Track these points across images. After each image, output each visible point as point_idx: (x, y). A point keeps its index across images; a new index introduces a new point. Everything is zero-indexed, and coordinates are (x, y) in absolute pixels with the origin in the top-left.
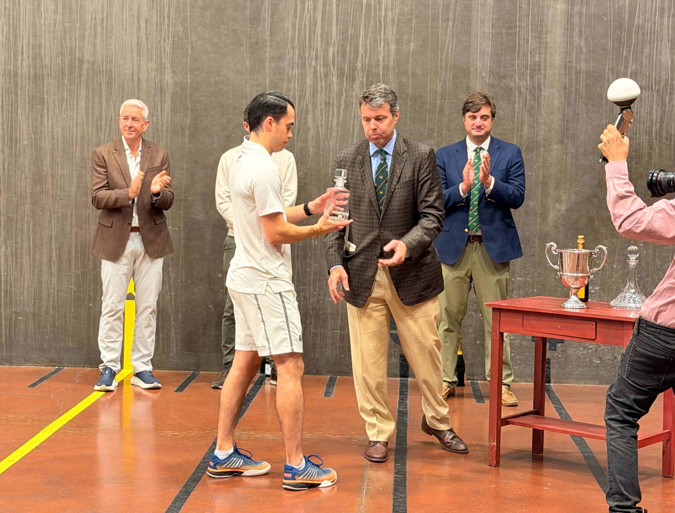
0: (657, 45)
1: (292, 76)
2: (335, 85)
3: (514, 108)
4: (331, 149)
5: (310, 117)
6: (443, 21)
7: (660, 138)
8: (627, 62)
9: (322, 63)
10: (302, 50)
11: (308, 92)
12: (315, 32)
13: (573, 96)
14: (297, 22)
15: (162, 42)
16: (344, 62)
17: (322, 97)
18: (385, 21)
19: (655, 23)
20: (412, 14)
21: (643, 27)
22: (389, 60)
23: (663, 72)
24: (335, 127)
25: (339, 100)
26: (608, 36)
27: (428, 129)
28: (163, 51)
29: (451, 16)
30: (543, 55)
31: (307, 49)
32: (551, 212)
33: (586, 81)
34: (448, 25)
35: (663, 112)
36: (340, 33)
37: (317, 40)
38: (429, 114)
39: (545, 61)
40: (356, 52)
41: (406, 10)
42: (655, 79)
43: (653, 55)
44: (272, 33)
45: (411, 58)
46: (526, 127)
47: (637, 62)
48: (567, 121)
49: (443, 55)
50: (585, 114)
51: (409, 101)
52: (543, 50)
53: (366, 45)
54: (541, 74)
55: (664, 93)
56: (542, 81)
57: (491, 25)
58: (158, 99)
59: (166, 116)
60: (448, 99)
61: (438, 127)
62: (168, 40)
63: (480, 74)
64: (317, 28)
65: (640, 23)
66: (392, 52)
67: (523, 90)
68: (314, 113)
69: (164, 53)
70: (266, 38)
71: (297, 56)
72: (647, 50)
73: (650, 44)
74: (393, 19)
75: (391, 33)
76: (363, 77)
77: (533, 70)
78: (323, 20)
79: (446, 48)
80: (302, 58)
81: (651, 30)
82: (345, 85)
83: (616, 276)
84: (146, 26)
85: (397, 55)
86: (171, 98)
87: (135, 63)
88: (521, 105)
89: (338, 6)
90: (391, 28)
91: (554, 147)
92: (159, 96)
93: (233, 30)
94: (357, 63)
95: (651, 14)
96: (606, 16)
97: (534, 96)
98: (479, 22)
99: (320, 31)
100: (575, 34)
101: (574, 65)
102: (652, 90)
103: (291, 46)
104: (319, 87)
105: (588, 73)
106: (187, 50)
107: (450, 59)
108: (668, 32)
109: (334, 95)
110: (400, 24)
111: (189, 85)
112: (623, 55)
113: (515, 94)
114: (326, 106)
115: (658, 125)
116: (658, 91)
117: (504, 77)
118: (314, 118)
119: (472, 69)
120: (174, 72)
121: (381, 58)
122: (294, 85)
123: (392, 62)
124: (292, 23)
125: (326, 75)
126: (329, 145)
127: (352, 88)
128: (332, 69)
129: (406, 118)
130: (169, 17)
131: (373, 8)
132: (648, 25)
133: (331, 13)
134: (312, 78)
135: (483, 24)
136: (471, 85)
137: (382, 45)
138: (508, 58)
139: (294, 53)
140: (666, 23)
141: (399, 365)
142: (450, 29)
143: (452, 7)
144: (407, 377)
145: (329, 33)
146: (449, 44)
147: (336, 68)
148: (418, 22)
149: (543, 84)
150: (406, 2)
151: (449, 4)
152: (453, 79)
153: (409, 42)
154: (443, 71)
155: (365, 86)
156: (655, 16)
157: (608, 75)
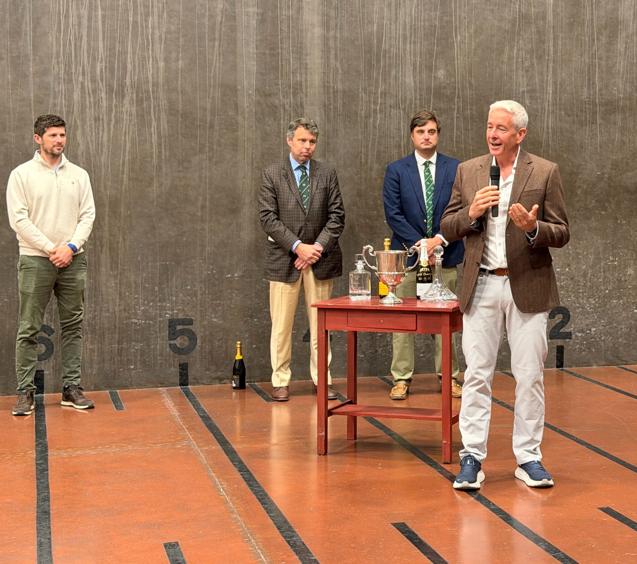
0: (402, 68)
1: (59, 91)
2: (104, 101)
3: (279, 124)
4: (103, 165)
5: (79, 132)
6: (209, 41)
8: (377, 83)
9: (89, 80)
10: (68, 65)
11: (75, 108)
13: (332, 114)
14: (62, 37)
16: (113, 78)
17: (91, 113)
18: (153, 39)
19: (399, 49)
20: (179, 32)
21: (390, 52)
22: (158, 78)
23: (408, 93)
24: (105, 143)
25: (109, 116)
26: (360, 59)
27: (200, 144)
29: (217, 36)
30: (304, 75)
31: (74, 64)
33: (343, 100)
34: (214, 45)
36: (107, 49)
37: (83, 55)
38: (200, 129)
39: (306, 81)
40: (125, 68)
41: (173, 29)
42: (401, 99)
43: (399, 77)
44: (35, 47)
45: (180, 76)
47: (385, 83)
48: (328, 136)
49: (210, 73)
50: (343, 129)
51: (180, 118)
52: (303, 71)
53: (134, 62)
54: (303, 93)
55: (410, 111)
56: (304, 99)
57: (255, 46)
60: (218, 115)
61: (209, 142)
63: (247, 92)
64: (83, 44)
65: (387, 48)
66: (161, 70)
67: (287, 107)
68: (83, 129)
70: (29, 53)
71: (63, 71)
72: (393, 73)
73: (396, 67)
74: (160, 37)
75: (159, 51)
76: (132, 93)
77: (295, 89)
78: (88, 35)
79: (214, 66)
80: (68, 73)
81: (396, 55)
82: (114, 101)
85: (166, 72)
88: (286, 122)
89: (103, 22)
90: (159, 46)
94: (125, 79)
95: (396, 40)
96: (358, 41)
97: (297, 113)
98: (244, 42)
99: (86, 46)
100: (331, 56)
101: (332, 85)
102: (399, 108)
103: (56, 61)
104: (88, 103)
105: (344, 92)
107: (217, 77)
108: (411, 56)
109: (104, 110)
110: (168, 42)
112: (373, 77)
113: (280, 111)
114: (96, 122)
115: (405, 140)
116: (404, 109)
117: (270, 95)
118: (83, 134)
119: (239, 87)
121: (150, 75)
122: (61, 99)
123: (161, 79)
124: (56, 38)
125: (94, 91)
126: (100, 161)
127: (122, 104)
128: (100, 84)
129: (178, 134)
131: (139, 25)
132: (393, 50)
133: (96, 29)
134: (80, 93)
135: (248, 45)
136: (239, 103)
137: (151, 62)
138: (272, 77)
139: (59, 68)
140: (408, 49)
141: (178, 374)
142: (216, 49)
143: (218, 26)
144: (187, 385)
145: (96, 49)
146: (216, 62)
147: (104, 84)
148: (185, 41)
149: (305, 102)
150: (172, 20)
151: (215, 24)
152: (221, 96)
153: (177, 60)
154: (212, 90)
155: (135, 101)
156: (399, 42)
157: (362, 94)
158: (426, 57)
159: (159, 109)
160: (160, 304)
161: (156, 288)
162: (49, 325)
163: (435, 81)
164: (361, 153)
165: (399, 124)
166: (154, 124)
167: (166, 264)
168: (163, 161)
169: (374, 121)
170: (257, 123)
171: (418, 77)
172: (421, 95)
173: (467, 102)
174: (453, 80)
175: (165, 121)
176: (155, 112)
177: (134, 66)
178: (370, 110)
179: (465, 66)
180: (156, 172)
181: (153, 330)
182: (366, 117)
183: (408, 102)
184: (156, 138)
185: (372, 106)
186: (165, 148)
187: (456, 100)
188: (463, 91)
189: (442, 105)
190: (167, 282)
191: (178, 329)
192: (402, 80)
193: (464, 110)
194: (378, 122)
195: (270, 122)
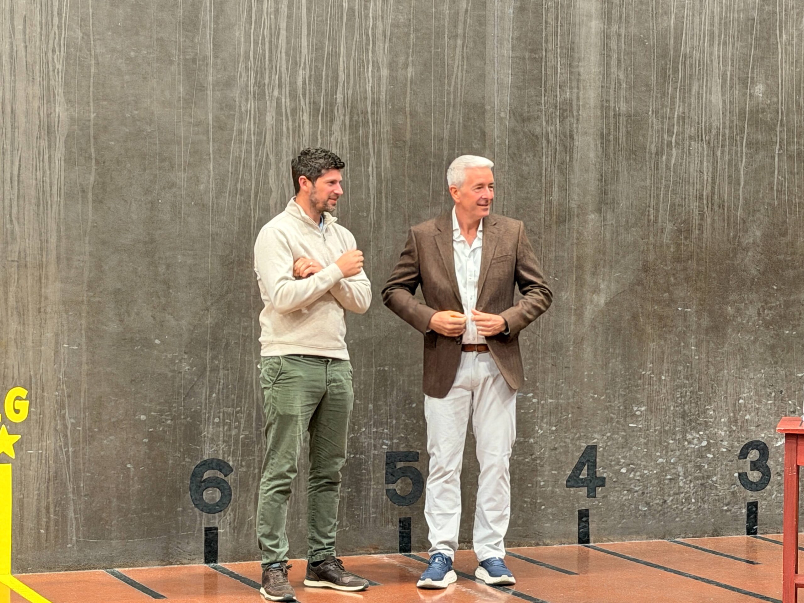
0: (707, 80)
1: (247, 111)
2: (307, 127)
3: (540, 163)
5: (272, 173)
6: (449, 38)
7: (713, 204)
8: (673, 103)
9: (288, 95)
10: (260, 73)
11: (268, 136)
12: (277, 47)
13: (612, 147)
14: (252, 32)
15: (50, 54)
16: (319, 92)
17: (289, 144)
18: (374, 35)
19: (704, 52)
20: (410, 25)
21: (691, 57)
22: (379, 92)
23: (714, 118)
26: (651, 66)
27: (433, 192)
28: (51, 68)
29: (460, 31)
30: (575, 90)
31: (267, 71)
32: (588, 307)
33: (627, 128)
34: (456, 43)
35: (715, 168)
36: (312, 50)
37: (281, 58)
38: (434, 169)
39: (578, 98)
40: (336, 78)
41: (402, 20)
42: (705, 127)
43: (702, 94)
44: (216, 46)
45: (409, 89)
46: (556, 189)
47: (684, 102)
48: (605, 181)
49: (450, 87)
50: (626, 173)
51: (407, 152)
52: (574, 84)
53: (348, 68)
54: (573, 116)
55: (716, 144)
56: (575, 125)
57: (510, 46)
58: (44, 144)
59: (57, 171)
60: (458, 149)
62: (60, 52)
63: (498, 114)
64: (280, 41)
65: (688, 52)
66: (384, 81)
67: (551, 137)
68: (278, 169)
69: (54, 71)
70: (208, 54)
71: (253, 81)
72: (695, 89)
73: (699, 80)
74: (384, 32)
75: (381, 51)
76: (344, 116)
77: (563, 111)
78: (288, 29)
79: (454, 76)
80: (260, 85)
81: (699, 61)
82: (320, 126)
83: (664, 391)
84: (25, 27)
85: (390, 84)
86: (66, 142)
87: (7, 85)
88: (550, 159)
89: (309, 9)
90: (381, 45)
91: (590, 217)
92: (46, 138)
93: (158, 39)
94: (336, 94)
95: (700, 39)
96: (649, 41)
97: (565, 147)
98: (496, 41)
99: (284, 46)
100: (612, 63)
101: (612, 105)
102: (702, 140)
103: (243, 66)
104: (285, 129)
105: (629, 116)
106: (89, 66)
107: (459, 92)
108: (719, 63)
109: (305, 140)
110: (394, 39)
111: (92, 123)
112: (668, 93)
113: (542, 143)
115: (709, 188)
116: (709, 142)
117: (529, 119)
118: (278, 175)
119: (488, 107)
120: (68, 101)
121: (369, 89)
122: (249, 124)
123: (384, 94)
124: (245, 32)
125: (294, 111)
127: (331, 131)
128: (302, 102)
129: (404, 176)
130: (60, 14)
131: (356, 14)
132: (696, 55)
133: (299, 19)
134: (274, 114)
135: (501, 44)
136: (487, 130)
137: (370, 69)
138: (533, 93)
139: (248, 76)
140: (716, 53)
141: (398, 534)
142: (458, 50)
143: (461, 18)
144: (410, 551)
145: (297, 49)
146: (458, 71)
147: (307, 100)
148: (417, 38)
149: (575, 130)
150: (401, 8)
151: (457, 13)
152: (464, 121)
153: (406, 66)
154: (451, 109)
155: (347, 128)
156: (704, 43)
157: (652, 119)
158: (739, 65)
159: (380, 140)
160: (375, 430)
161: (371, 406)
162: (226, 460)
163: (750, 101)
164: (649, 207)
165: (702, 162)
166: (373, 161)
167: (384, 370)
168: (384, 217)
169: (668, 160)
170: (511, 161)
171: (728, 95)
172: (731, 121)
173: (793, 132)
174: (775, 100)
175: (388, 158)
176: (374, 143)
177: (348, 76)
178: (662, 143)
179: (792, 79)
180: (374, 232)
181: (365, 469)
182: (657, 154)
183: (714, 132)
184: (375, 181)
185: (666, 136)
186: (387, 198)
187: (778, 129)
188: (787, 115)
189: (760, 137)
190: (385, 397)
191: (398, 467)
192: (706, 99)
193: (789, 143)
194: (673, 161)
195: (528, 159)
